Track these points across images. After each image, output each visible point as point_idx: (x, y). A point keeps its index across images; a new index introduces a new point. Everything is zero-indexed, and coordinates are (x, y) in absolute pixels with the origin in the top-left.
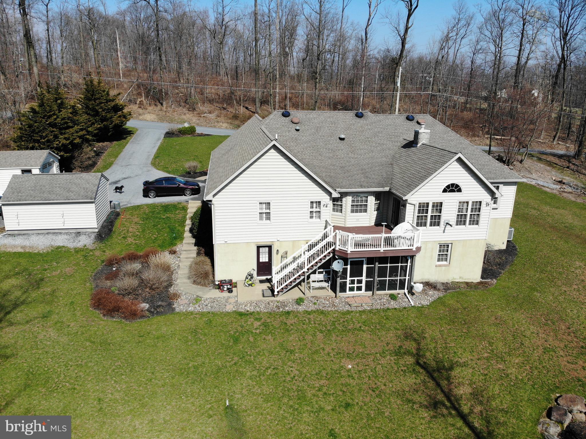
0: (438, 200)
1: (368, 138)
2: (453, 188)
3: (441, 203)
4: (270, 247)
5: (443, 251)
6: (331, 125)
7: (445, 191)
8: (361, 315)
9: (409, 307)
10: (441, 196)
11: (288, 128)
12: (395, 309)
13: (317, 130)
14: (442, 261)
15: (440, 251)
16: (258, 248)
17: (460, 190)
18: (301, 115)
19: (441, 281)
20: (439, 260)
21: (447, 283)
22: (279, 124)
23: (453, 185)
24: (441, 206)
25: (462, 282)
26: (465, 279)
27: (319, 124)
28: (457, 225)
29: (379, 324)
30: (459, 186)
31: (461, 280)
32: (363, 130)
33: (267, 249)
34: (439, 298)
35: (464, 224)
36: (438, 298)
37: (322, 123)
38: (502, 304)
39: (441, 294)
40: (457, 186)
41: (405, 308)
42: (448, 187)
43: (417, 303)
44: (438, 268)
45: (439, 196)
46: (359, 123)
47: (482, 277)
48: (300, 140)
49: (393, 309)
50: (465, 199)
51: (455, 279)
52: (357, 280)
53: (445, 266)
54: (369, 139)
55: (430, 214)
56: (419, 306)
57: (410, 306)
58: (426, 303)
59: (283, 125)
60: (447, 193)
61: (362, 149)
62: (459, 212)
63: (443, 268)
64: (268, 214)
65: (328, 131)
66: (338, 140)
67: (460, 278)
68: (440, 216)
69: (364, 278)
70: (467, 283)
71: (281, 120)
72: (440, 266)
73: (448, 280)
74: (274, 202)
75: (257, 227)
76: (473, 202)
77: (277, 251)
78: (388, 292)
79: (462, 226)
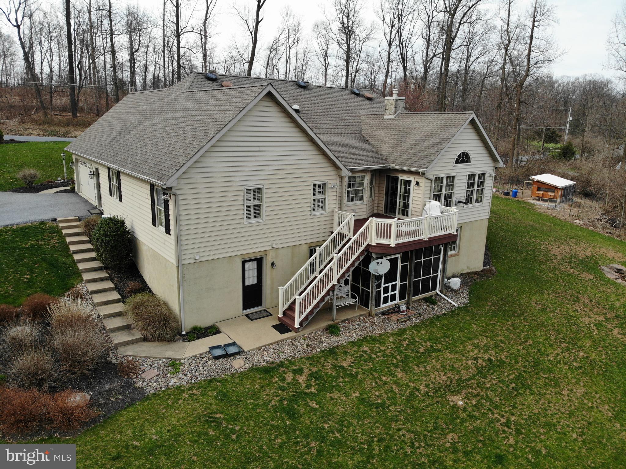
0: (451, 173)
1: (324, 112)
2: (463, 158)
3: (454, 177)
4: (260, 261)
7: (457, 161)
10: (454, 168)
12: (445, 314)
16: (244, 263)
17: (469, 160)
23: (463, 154)
24: (453, 181)
25: (470, 273)
28: (466, 203)
30: (469, 155)
32: (314, 103)
33: (255, 263)
35: (472, 202)
40: (467, 155)
41: (452, 311)
42: (460, 156)
43: (459, 303)
45: (452, 168)
46: (305, 93)
47: (484, 264)
49: (442, 315)
50: (472, 171)
51: (463, 270)
52: (391, 285)
53: (455, 255)
54: (326, 113)
55: (444, 192)
56: (462, 305)
57: (456, 307)
60: (459, 164)
62: (468, 187)
63: (454, 258)
64: (258, 207)
68: (452, 193)
69: (398, 283)
70: (476, 273)
74: (267, 186)
75: (244, 230)
76: (479, 174)
77: (273, 264)
78: (421, 296)
79: (470, 205)
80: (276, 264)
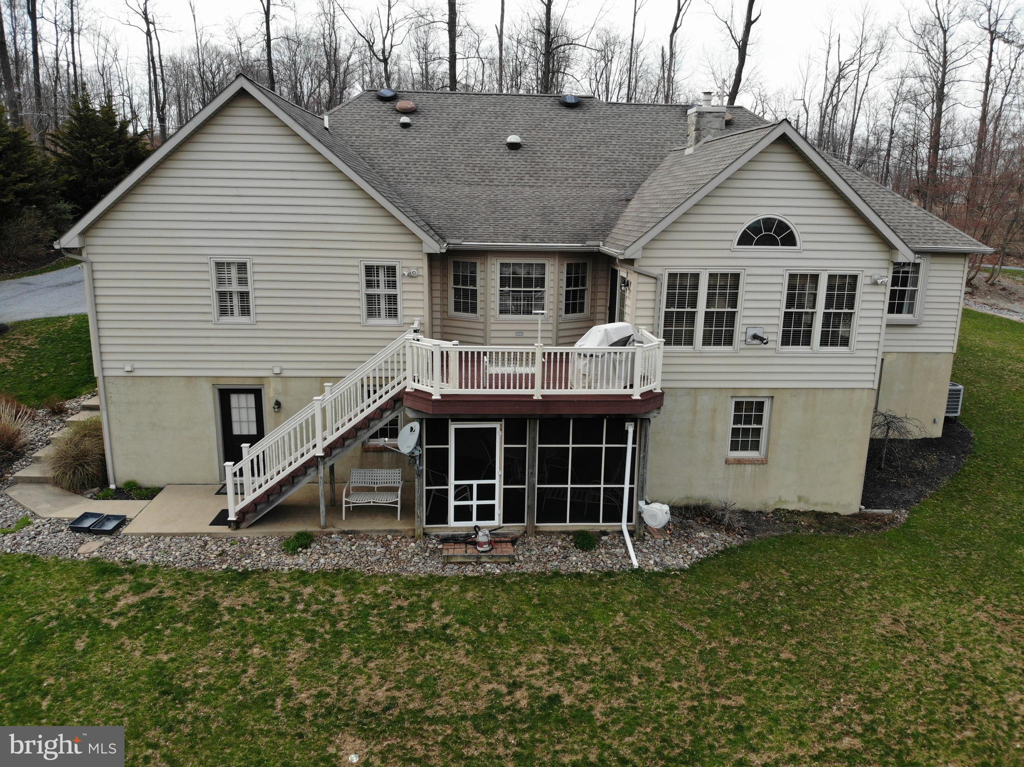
0: (725, 266)
1: (581, 147)
2: (770, 233)
3: (736, 277)
4: (258, 394)
5: (748, 421)
6: (493, 119)
7: (745, 239)
8: (464, 590)
9: (624, 571)
10: (734, 255)
11: (384, 121)
12: (579, 575)
13: (455, 128)
14: (745, 448)
15: (737, 420)
16: (226, 393)
17: (790, 240)
18: (424, 98)
19: (739, 506)
20: (734, 447)
21: (760, 512)
22: (364, 113)
23: (768, 223)
24: (736, 286)
25: (805, 513)
26: (816, 504)
27: (464, 116)
28: (785, 342)
29: (509, 618)
30: (788, 228)
31: (802, 507)
32: (573, 132)
33: (251, 398)
34: (727, 551)
35: (807, 342)
36: (722, 552)
37: (473, 113)
38: (918, 578)
39: (734, 541)
40: (782, 227)
41: (610, 574)
42: (755, 228)
43: (652, 562)
44: (733, 468)
45: (727, 253)
46: (565, 116)
47: (866, 501)
48: (405, 146)
49: (570, 575)
50: (804, 266)
51: (786, 502)
52: (478, 485)
53: (752, 462)
54: (585, 150)
55: (701, 308)
56: (656, 569)
57: (627, 569)
58: (676, 560)
59: (372, 117)
60: (753, 247)
61: (562, 169)
62: (790, 304)
63: (749, 468)
64: (244, 296)
65: (483, 130)
66: (504, 149)
67: (800, 499)
68: (733, 315)
69: (498, 482)
70: (820, 516)
71: (372, 105)
72: (739, 462)
73: (765, 504)
74: (256, 260)
75: (213, 334)
76: (831, 277)
77: (278, 404)
78: (569, 526)
79: (801, 349)
80: (283, 404)
